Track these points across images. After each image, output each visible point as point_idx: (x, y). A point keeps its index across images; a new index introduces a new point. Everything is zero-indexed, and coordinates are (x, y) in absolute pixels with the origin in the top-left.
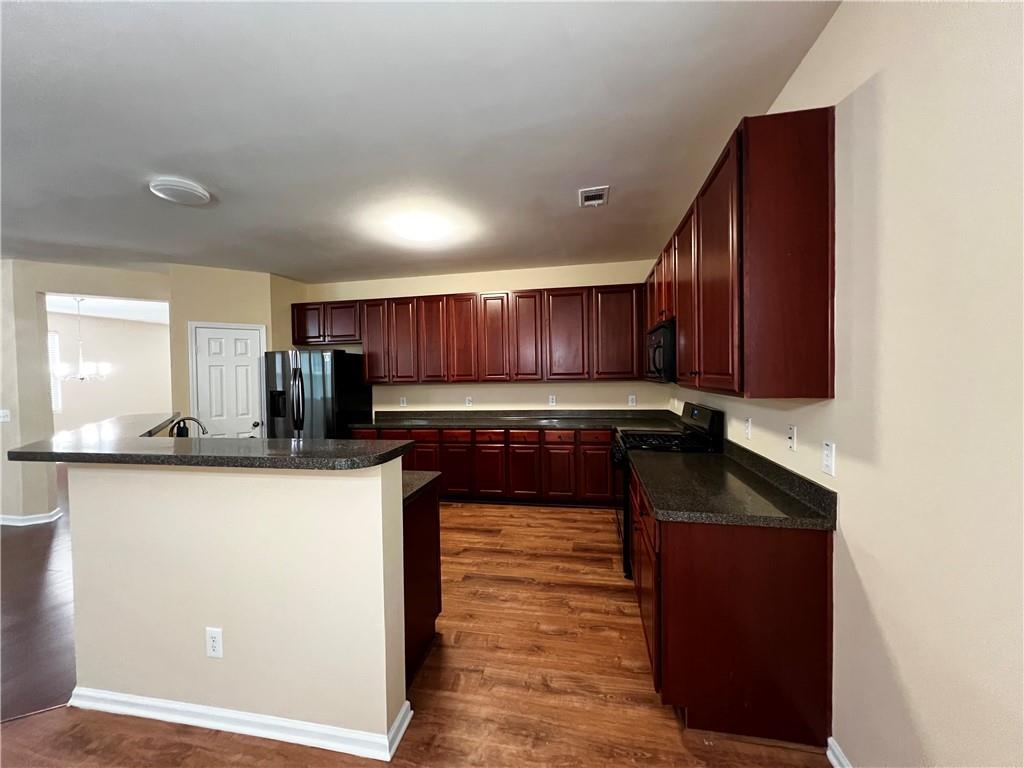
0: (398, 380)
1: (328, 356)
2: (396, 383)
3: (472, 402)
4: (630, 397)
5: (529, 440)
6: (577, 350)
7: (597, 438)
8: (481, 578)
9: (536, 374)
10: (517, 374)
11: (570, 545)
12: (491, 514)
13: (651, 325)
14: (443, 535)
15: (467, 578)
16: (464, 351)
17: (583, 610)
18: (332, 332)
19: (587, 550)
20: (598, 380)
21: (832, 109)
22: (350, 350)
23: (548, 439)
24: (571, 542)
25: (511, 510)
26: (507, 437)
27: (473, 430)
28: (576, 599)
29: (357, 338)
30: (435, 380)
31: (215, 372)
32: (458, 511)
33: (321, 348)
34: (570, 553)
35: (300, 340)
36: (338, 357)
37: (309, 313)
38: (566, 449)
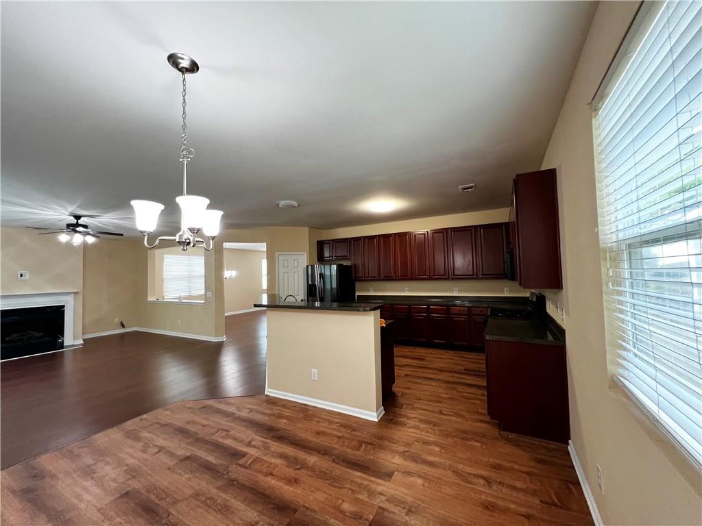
0: (369, 278)
1: (334, 267)
2: (368, 281)
3: (408, 291)
4: (505, 289)
5: (441, 312)
6: (469, 261)
7: (481, 312)
8: (413, 376)
9: (445, 275)
10: (434, 275)
11: (462, 368)
12: (420, 352)
14: (395, 359)
15: (406, 375)
16: (404, 263)
17: (463, 392)
18: (336, 254)
19: (471, 371)
20: (482, 279)
21: (555, 169)
22: (345, 263)
23: (452, 312)
24: (464, 367)
25: (431, 351)
26: (428, 310)
27: (410, 306)
28: (460, 388)
29: (348, 257)
30: (389, 278)
31: (286, 276)
32: (403, 349)
33: (330, 263)
34: (462, 371)
35: (321, 259)
36: (340, 268)
37: (325, 245)
38: (463, 318)
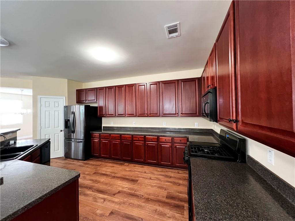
0: (109, 115)
1: (83, 107)
2: (108, 117)
3: (135, 124)
4: (196, 123)
5: (153, 140)
6: (173, 104)
7: (181, 141)
9: (157, 114)
10: (150, 114)
11: (165, 193)
13: (204, 93)
18: (88, 99)
20: (182, 117)
23: (161, 140)
24: (166, 191)
26: (145, 139)
27: (132, 136)
29: (96, 101)
30: (121, 116)
31: (47, 113)
35: (79, 102)
36: (87, 108)
37: (81, 92)
38: (168, 145)
